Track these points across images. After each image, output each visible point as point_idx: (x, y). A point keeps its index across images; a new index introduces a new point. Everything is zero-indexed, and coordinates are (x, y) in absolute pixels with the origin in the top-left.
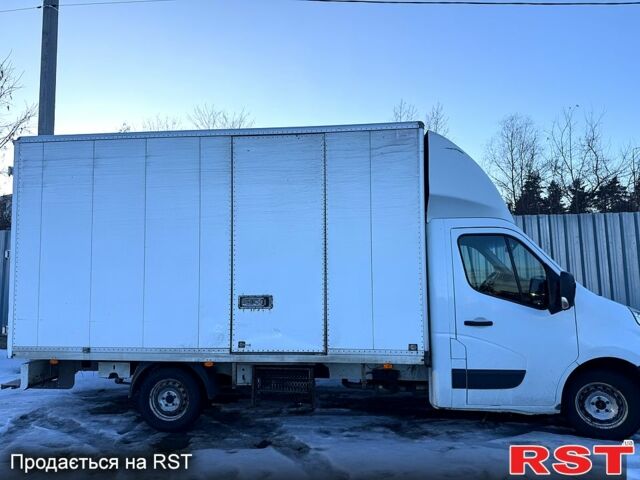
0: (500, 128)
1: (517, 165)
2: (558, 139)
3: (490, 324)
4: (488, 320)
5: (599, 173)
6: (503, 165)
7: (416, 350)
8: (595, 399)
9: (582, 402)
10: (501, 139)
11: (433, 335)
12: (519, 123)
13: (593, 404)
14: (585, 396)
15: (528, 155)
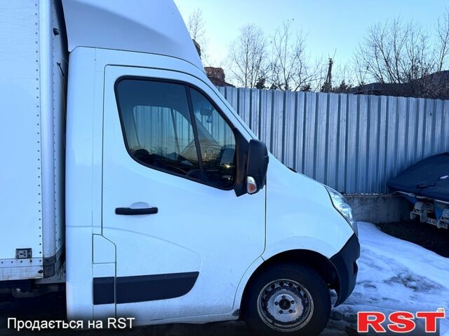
0: (240, 34)
1: (249, 64)
2: (278, 44)
3: (154, 211)
4: (151, 205)
5: (301, 75)
6: (240, 63)
7: (30, 257)
8: (279, 298)
9: (265, 302)
10: (240, 43)
11: (68, 230)
12: (254, 32)
13: (276, 303)
14: (269, 294)
15: (258, 58)
